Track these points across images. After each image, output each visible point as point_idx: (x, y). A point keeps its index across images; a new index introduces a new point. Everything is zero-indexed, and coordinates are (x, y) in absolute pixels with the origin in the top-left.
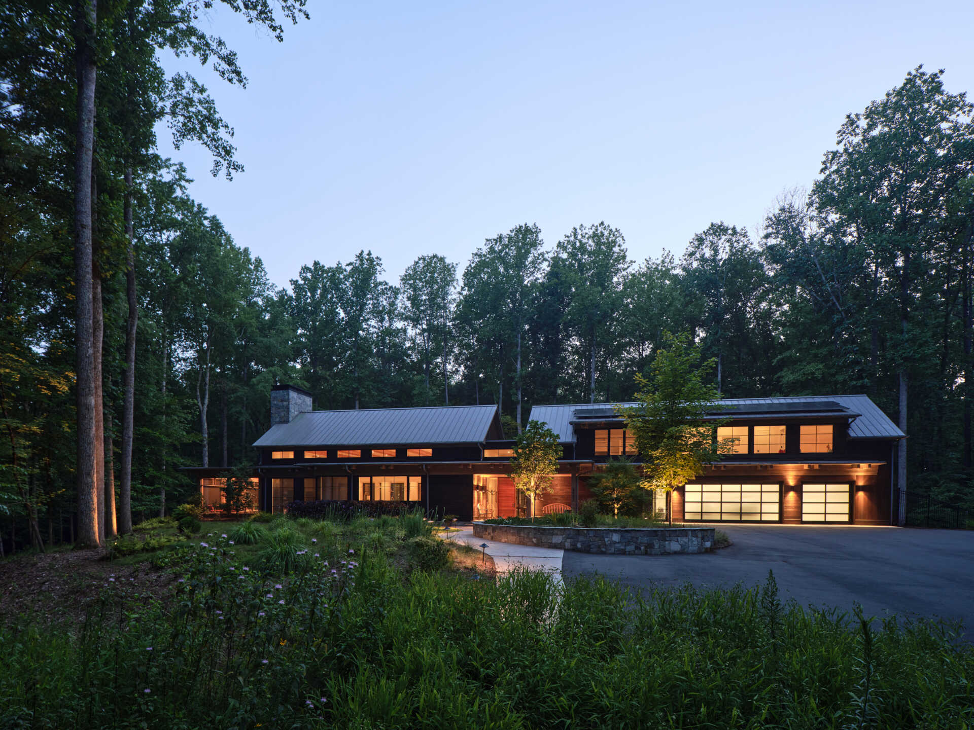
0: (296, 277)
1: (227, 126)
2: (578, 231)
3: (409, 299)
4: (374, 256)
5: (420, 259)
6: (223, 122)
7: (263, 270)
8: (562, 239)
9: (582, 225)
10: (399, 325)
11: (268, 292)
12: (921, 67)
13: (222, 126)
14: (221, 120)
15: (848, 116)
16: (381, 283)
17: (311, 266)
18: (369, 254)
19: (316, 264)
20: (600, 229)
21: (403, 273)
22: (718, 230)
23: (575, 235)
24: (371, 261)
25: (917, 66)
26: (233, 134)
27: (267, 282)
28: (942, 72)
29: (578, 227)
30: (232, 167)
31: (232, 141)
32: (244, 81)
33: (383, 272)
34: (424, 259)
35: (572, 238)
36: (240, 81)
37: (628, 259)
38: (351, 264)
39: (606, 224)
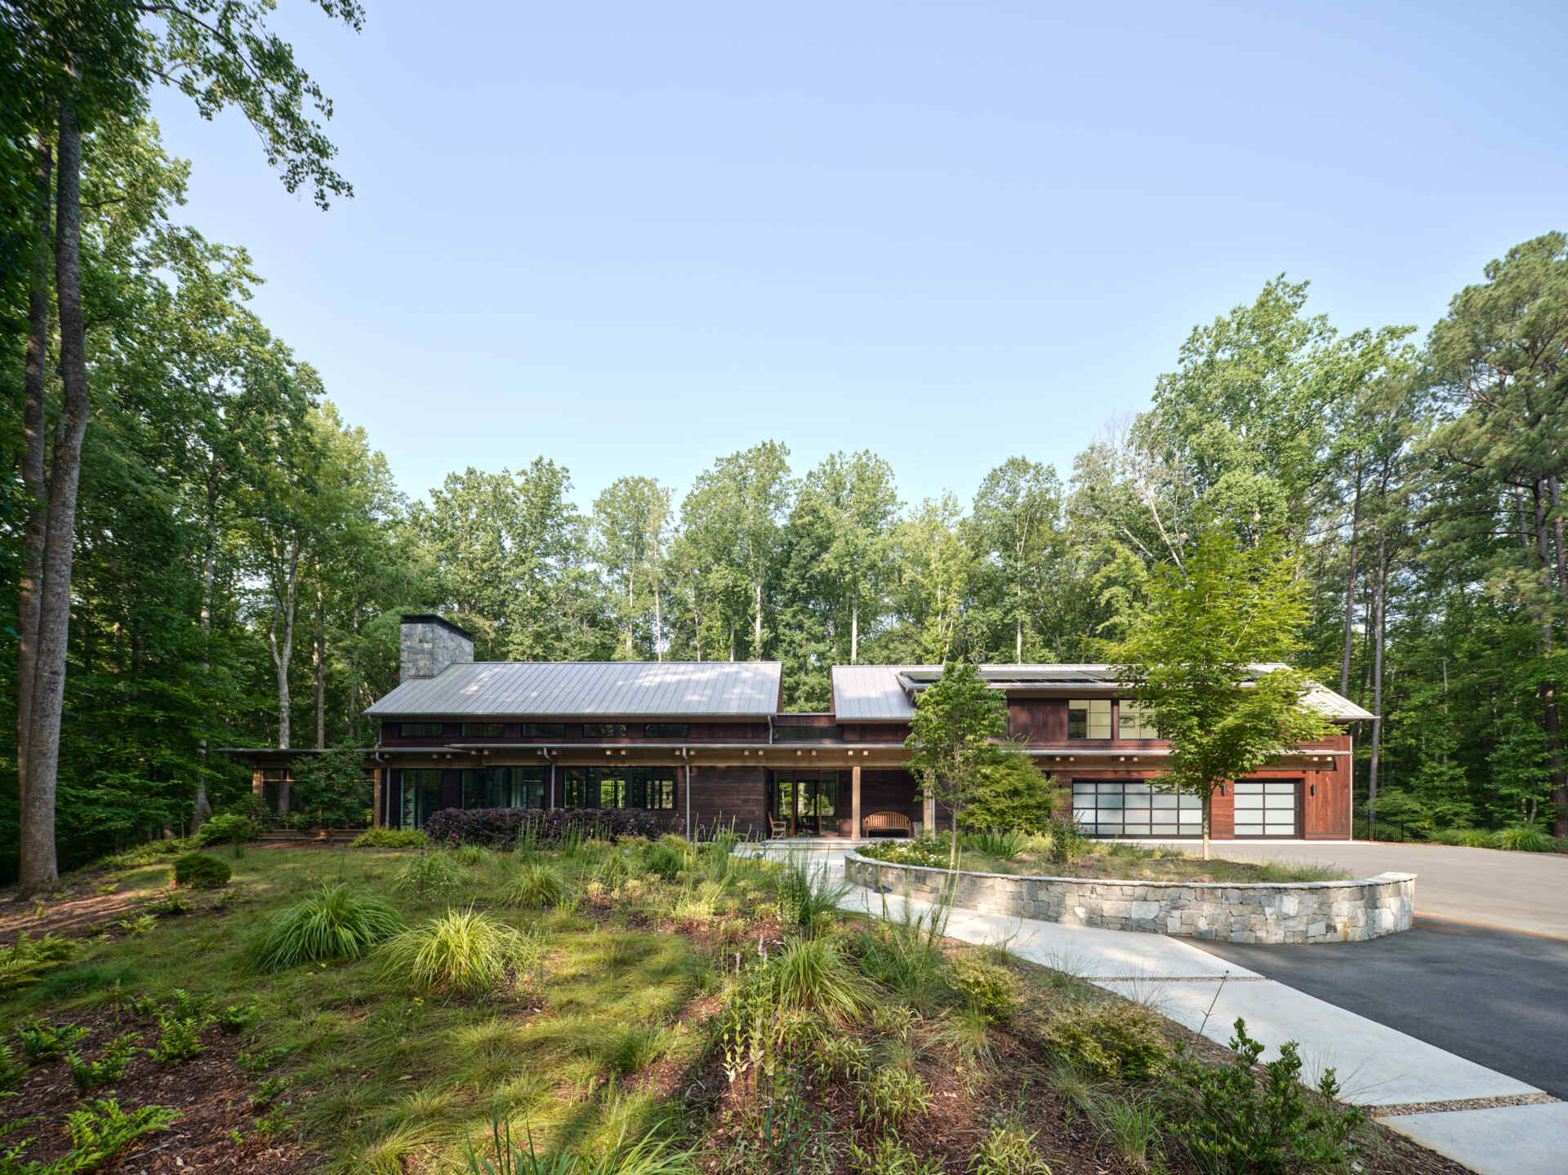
0: (440, 486)
1: (316, 93)
2: (837, 459)
3: (604, 533)
4: (557, 467)
5: (620, 482)
6: (310, 80)
7: (388, 472)
8: (815, 469)
9: (841, 453)
10: (589, 567)
11: (394, 504)
12: (1283, 276)
13: (308, 91)
14: (306, 77)
15: (1195, 329)
16: (567, 507)
17: (462, 473)
18: (551, 464)
19: (471, 472)
20: (864, 459)
21: (597, 497)
22: (1019, 466)
23: (833, 464)
24: (554, 474)
25: (1279, 274)
26: (330, 112)
27: (394, 489)
28: (1307, 283)
29: (836, 453)
30: (327, 182)
31: (328, 130)
32: (357, 14)
33: (570, 490)
34: (627, 483)
35: (828, 468)
36: (348, 15)
37: (898, 500)
38: (524, 473)
39: (872, 453)
